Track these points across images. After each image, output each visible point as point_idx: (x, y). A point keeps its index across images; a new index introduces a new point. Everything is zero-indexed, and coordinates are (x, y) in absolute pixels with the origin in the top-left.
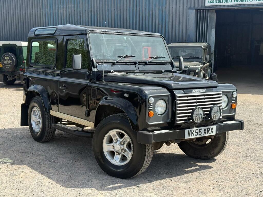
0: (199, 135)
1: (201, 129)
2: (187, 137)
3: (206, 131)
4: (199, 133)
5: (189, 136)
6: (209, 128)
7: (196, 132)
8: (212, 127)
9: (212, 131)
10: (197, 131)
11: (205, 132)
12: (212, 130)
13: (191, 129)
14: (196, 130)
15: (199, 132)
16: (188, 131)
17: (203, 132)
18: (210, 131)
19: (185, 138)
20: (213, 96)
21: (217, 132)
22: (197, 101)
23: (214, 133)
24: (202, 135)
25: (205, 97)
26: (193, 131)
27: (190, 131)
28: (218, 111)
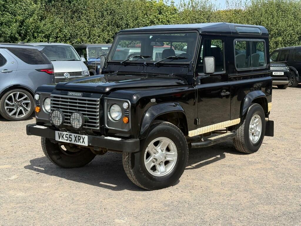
0: (70, 140)
1: (71, 135)
2: (57, 139)
3: (77, 139)
4: (69, 139)
5: (59, 139)
6: (80, 137)
7: (66, 137)
8: (83, 136)
9: (83, 141)
10: (67, 136)
11: (76, 140)
12: (83, 139)
13: (61, 132)
14: (66, 134)
15: (70, 138)
16: (58, 133)
17: (73, 139)
18: (81, 140)
19: (56, 140)
20: (87, 102)
21: (90, 144)
22: (69, 104)
23: (86, 144)
24: (73, 142)
25: (78, 101)
26: (63, 135)
27: (60, 133)
28: (78, 118)
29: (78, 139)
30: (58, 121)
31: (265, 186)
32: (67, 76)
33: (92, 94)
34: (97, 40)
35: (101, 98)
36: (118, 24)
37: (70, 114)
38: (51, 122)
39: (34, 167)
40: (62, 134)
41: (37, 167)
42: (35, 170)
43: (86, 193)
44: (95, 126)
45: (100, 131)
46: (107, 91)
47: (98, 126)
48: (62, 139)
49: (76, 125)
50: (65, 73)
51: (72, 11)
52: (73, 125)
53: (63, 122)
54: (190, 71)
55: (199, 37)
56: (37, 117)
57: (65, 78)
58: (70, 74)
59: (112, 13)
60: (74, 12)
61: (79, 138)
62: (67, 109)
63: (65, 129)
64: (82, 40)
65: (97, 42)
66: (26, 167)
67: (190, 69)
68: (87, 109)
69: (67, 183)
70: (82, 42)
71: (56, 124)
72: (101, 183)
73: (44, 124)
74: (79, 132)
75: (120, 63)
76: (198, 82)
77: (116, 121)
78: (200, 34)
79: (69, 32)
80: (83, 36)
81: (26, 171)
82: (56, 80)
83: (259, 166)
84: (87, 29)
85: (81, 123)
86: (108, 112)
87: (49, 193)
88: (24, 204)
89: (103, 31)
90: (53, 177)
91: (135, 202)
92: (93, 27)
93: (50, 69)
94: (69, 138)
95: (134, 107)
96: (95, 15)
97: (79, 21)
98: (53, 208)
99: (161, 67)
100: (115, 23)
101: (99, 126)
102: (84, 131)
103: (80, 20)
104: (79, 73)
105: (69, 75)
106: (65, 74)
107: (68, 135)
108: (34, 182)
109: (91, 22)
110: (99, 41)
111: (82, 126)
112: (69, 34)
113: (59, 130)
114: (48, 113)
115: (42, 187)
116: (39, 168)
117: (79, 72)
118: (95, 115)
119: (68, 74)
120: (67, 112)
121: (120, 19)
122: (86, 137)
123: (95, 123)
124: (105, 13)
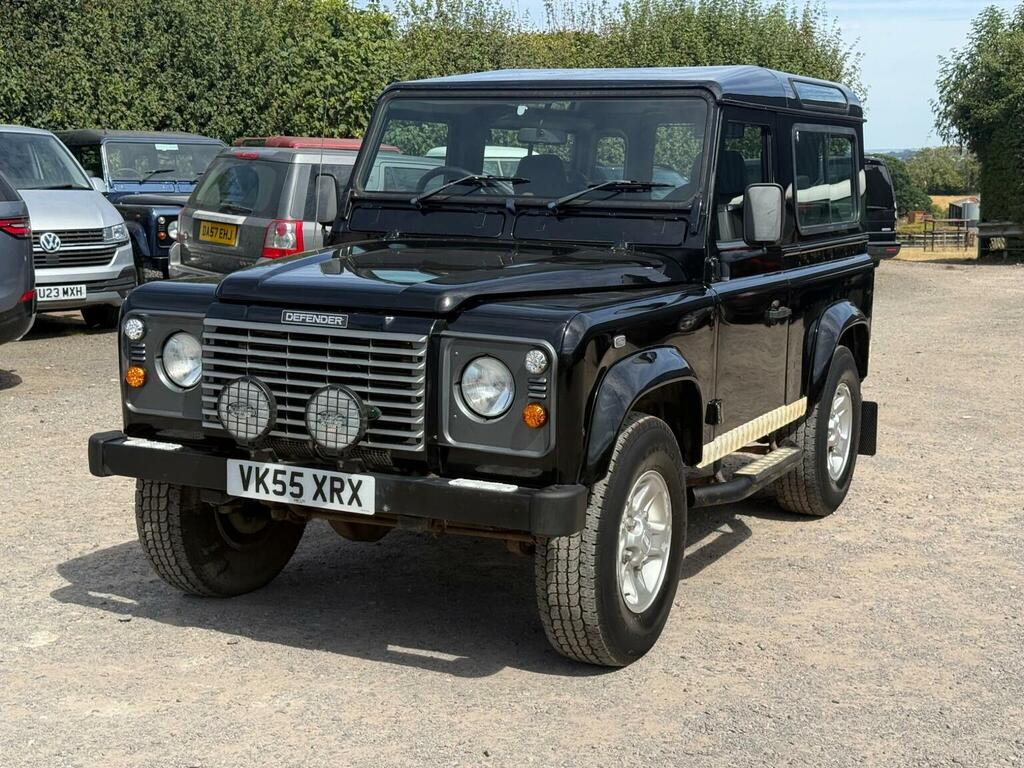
0: (293, 495)
1: (301, 475)
2: (234, 488)
3: (326, 489)
4: (289, 489)
5: (246, 488)
6: (340, 480)
7: (275, 482)
8: (355, 478)
9: (355, 496)
10: (280, 477)
11: (319, 491)
12: (355, 490)
13: (254, 464)
14: (277, 472)
15: (293, 484)
16: (241, 467)
17: (310, 488)
18: (347, 493)
19: (229, 493)
20: (371, 349)
21: (386, 509)
22: (288, 356)
23: (368, 507)
24: (307, 500)
25: (330, 346)
26: (261, 475)
27: (250, 468)
28: (343, 411)
29: (333, 490)
30: (253, 421)
31: (966, 634)
32: (51, 244)
33: (390, 319)
34: (121, 118)
35: (433, 336)
36: (195, 65)
37: (307, 397)
38: (205, 425)
39: (90, 593)
40: (258, 469)
41: (103, 595)
42: (104, 604)
43: (366, 690)
44: (406, 439)
45: (425, 458)
46: (445, 310)
47: (418, 440)
48: (257, 491)
49: (331, 436)
50: (42, 232)
51: (28, 12)
52: (321, 436)
53: (271, 426)
54: (695, 234)
55: (715, 112)
56: (129, 405)
57: (45, 252)
58: (60, 237)
59: (174, 24)
60: (37, 16)
61: (337, 485)
62: (281, 375)
63: (271, 453)
64: (68, 117)
65: (123, 126)
66: (60, 595)
67: (694, 227)
68: (370, 376)
69: (264, 655)
70: (70, 124)
71: (242, 435)
72: (391, 648)
73: (158, 433)
74: (341, 463)
75: (408, 202)
76: (722, 275)
77: (488, 418)
78: (719, 104)
79: (22, 86)
80: (71, 102)
81: (74, 614)
82: (35, 257)
83: (886, 561)
84: (87, 77)
85: (354, 431)
86: (456, 388)
87: (222, 699)
88: (160, 750)
89: (143, 85)
90: (195, 633)
91: (574, 719)
92: (107, 70)
93: (18, 220)
94: (287, 483)
95: (567, 369)
96: (114, 30)
97: (55, 49)
98: (285, 761)
99: (572, 221)
100: (187, 59)
101: (423, 441)
102: (360, 459)
103: (57, 46)
104: (95, 235)
105: (58, 240)
106: (42, 238)
107: (283, 472)
108: (137, 656)
109: (98, 52)
110: (130, 120)
111: (358, 439)
112: (23, 94)
113: (246, 456)
114: (181, 390)
115: (179, 675)
116: (115, 598)
117: (92, 230)
118: (407, 400)
119: (55, 238)
120: (281, 388)
121: (201, 47)
122: (368, 484)
123: (407, 427)
124: (149, 26)
